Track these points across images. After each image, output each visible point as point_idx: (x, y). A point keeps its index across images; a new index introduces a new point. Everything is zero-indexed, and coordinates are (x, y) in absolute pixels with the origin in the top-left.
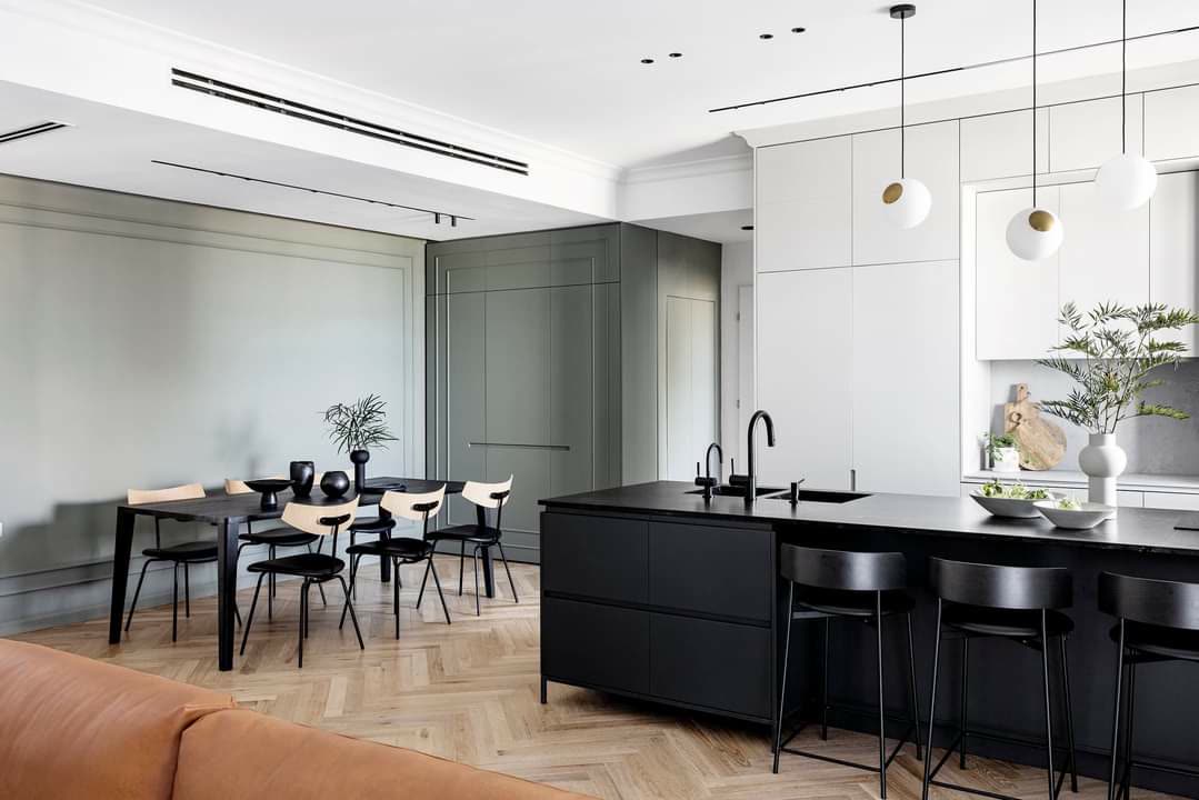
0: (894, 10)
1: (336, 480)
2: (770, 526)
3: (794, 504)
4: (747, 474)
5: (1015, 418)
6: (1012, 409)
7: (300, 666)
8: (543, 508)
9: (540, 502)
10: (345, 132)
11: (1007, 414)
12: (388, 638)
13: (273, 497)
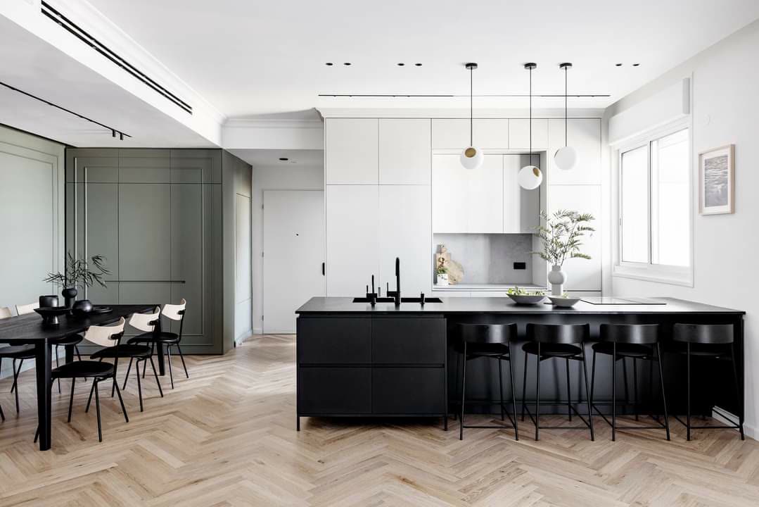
0: (468, 65)
1: (85, 306)
2: (442, 316)
3: (422, 305)
4: (396, 290)
5: (441, 260)
6: (439, 256)
7: (100, 440)
8: (298, 315)
9: (297, 312)
10: (120, 68)
11: (437, 259)
12: (136, 412)
13: (56, 319)
